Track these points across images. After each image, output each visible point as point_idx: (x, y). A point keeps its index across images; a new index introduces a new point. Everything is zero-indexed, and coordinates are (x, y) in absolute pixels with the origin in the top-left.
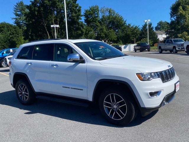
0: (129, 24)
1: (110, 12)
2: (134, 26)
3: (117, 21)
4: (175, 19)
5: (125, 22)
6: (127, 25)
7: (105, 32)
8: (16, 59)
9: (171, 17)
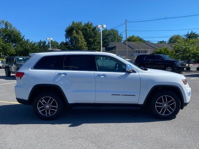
0: (28, 40)
1: (6, 25)
2: (33, 42)
3: (14, 35)
4: (69, 40)
5: (23, 37)
6: (26, 40)
7: (2, 45)
8: (32, 69)
9: (66, 38)
